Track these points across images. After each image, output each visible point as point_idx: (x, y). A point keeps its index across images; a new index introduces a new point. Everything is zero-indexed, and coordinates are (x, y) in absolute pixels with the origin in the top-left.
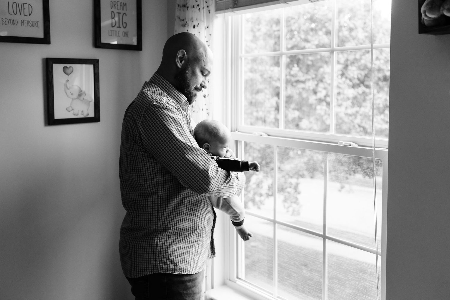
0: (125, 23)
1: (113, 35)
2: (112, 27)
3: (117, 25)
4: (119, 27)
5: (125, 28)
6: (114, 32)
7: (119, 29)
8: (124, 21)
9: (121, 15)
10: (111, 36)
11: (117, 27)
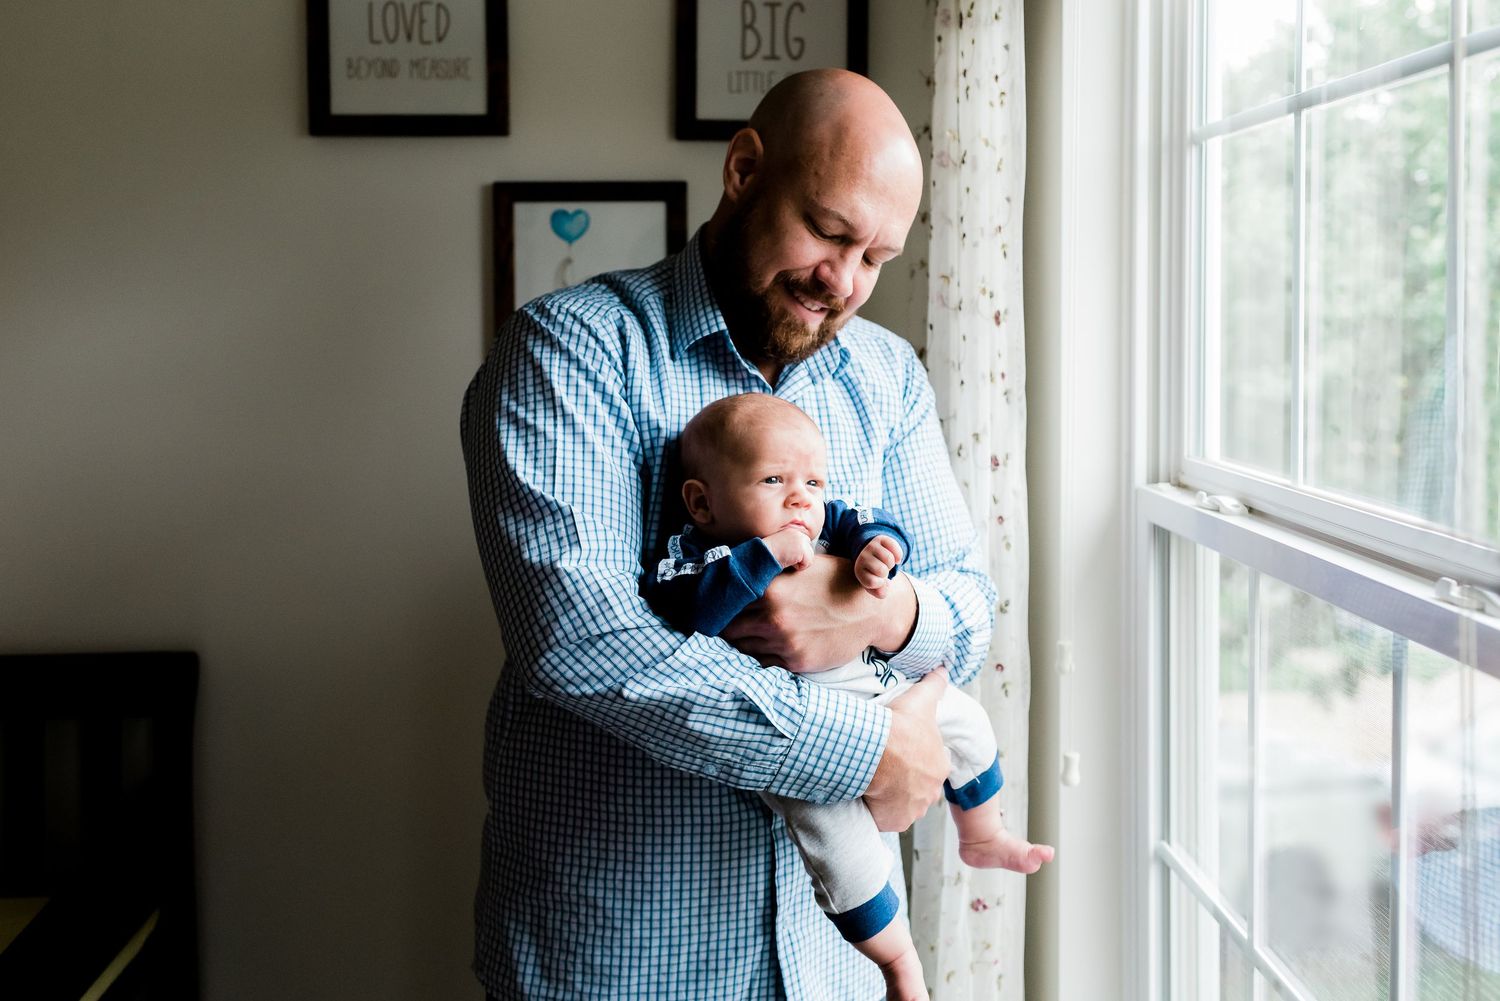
0: (800, 40)
1: (747, 89)
2: (745, 57)
3: (765, 50)
4: (773, 57)
5: (795, 58)
6: (751, 77)
7: (772, 64)
8: (793, 33)
9: (781, 13)
10: (739, 91)
11: (766, 58)
